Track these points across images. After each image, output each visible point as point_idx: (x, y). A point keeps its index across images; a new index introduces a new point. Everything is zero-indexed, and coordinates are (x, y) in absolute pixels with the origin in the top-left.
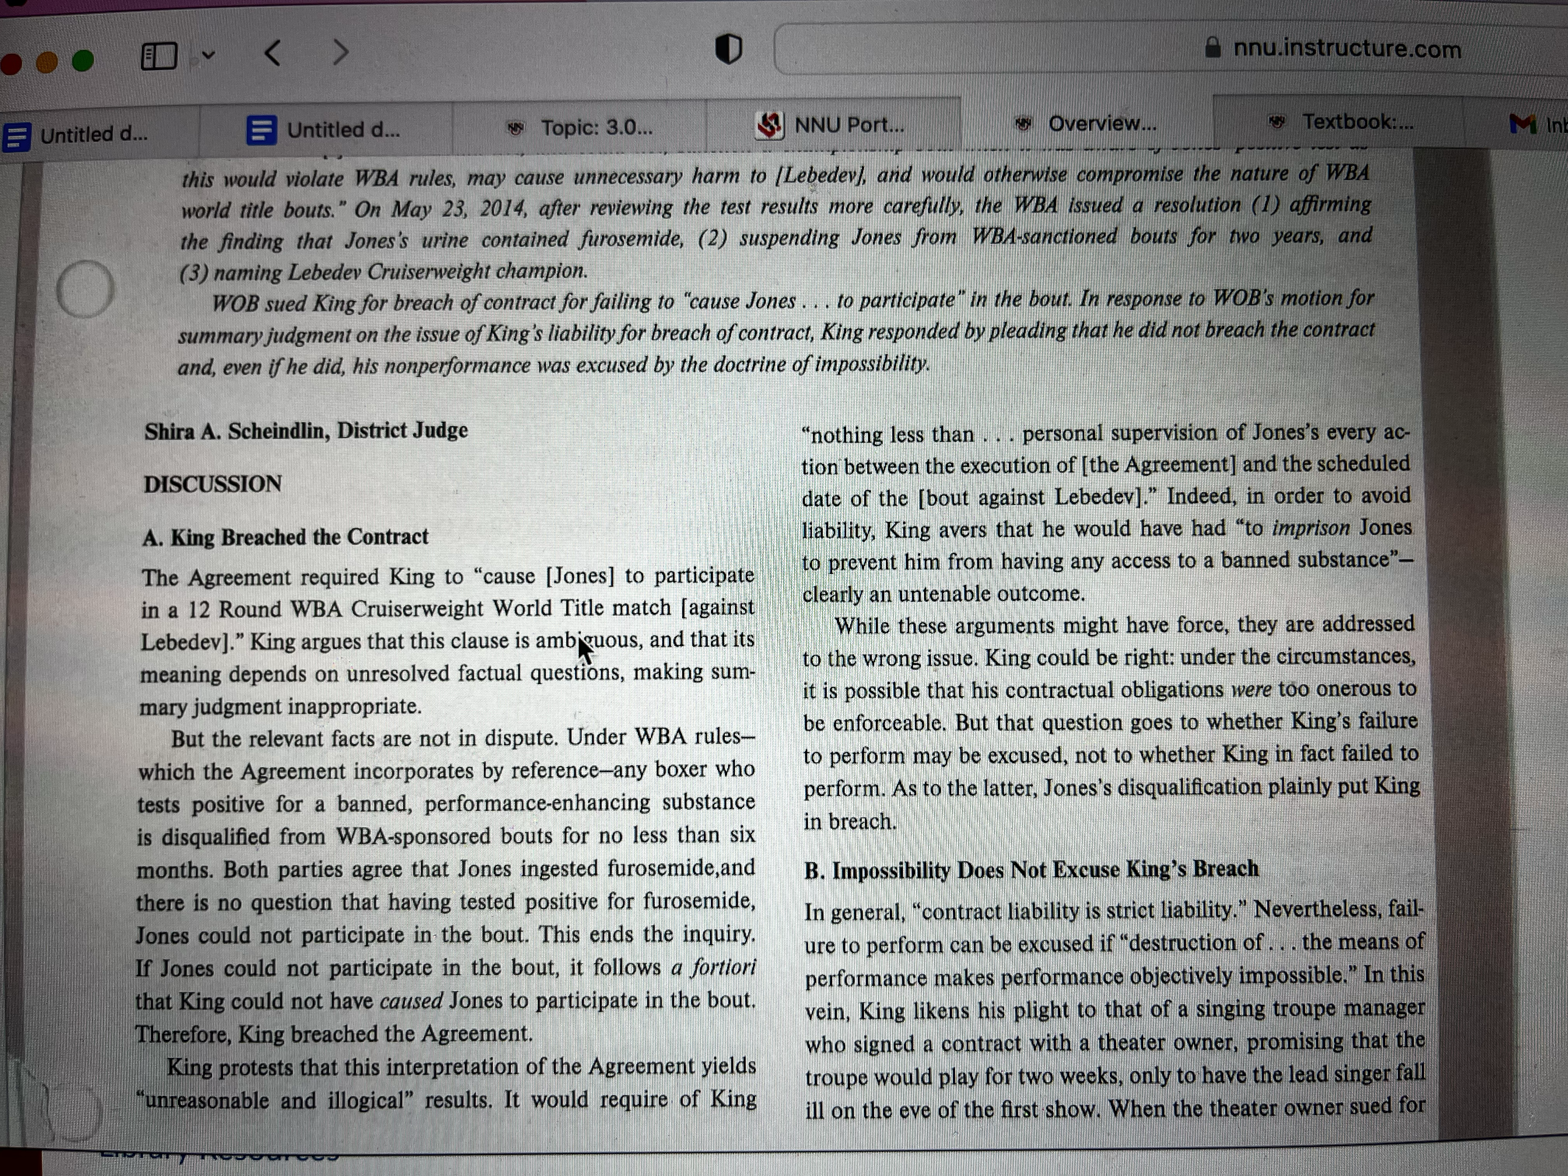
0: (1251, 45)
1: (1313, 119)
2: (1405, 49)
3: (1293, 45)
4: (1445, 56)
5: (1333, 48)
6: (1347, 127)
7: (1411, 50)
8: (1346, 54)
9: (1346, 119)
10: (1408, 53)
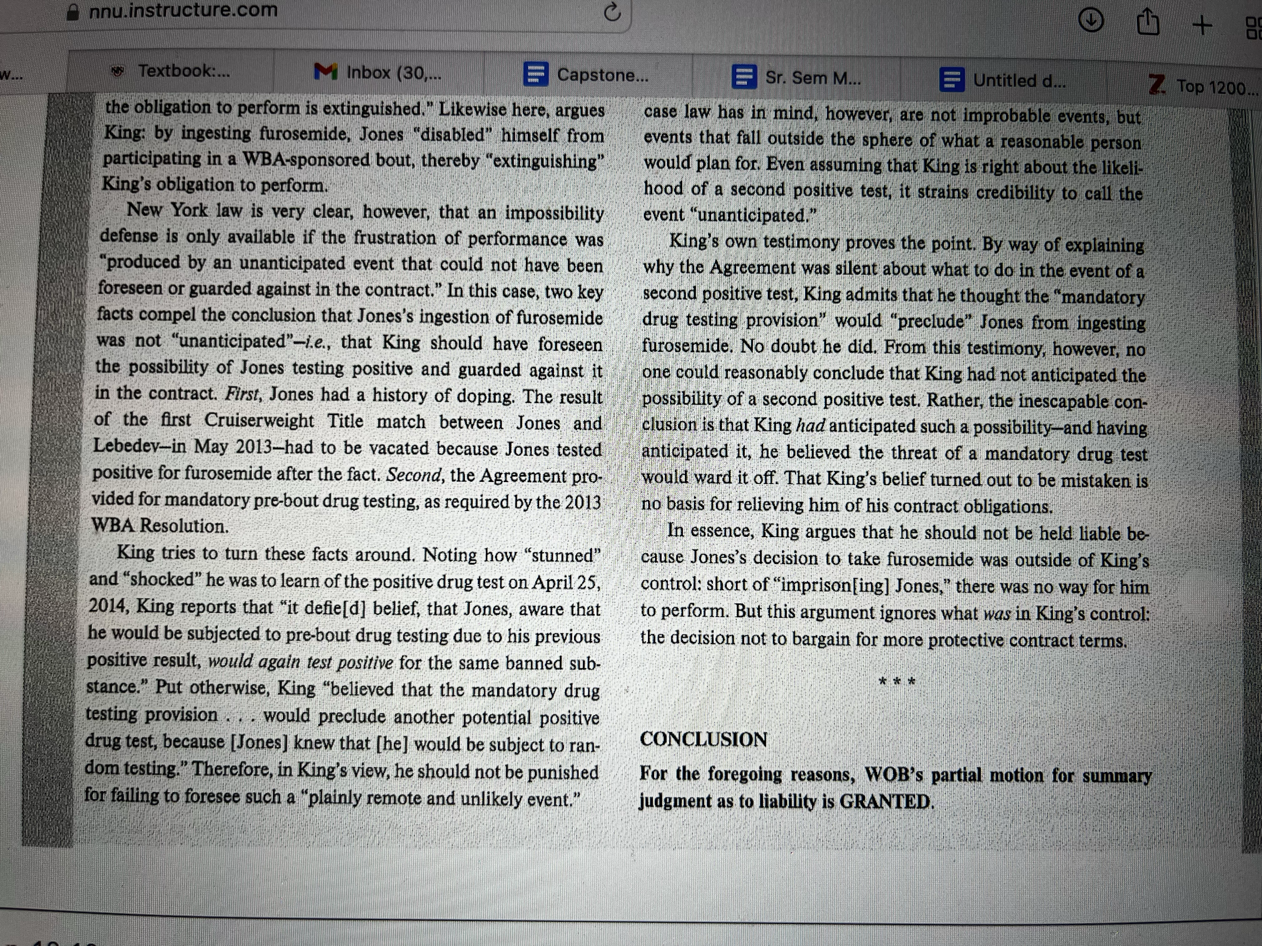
0: (103, 9)
1: (146, 68)
2: (229, 10)
3: (136, 8)
4: (263, 15)
5: (168, 11)
6: (174, 75)
7: (234, 10)
8: (178, 15)
9: (174, 68)
10: (231, 13)
